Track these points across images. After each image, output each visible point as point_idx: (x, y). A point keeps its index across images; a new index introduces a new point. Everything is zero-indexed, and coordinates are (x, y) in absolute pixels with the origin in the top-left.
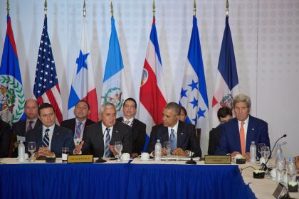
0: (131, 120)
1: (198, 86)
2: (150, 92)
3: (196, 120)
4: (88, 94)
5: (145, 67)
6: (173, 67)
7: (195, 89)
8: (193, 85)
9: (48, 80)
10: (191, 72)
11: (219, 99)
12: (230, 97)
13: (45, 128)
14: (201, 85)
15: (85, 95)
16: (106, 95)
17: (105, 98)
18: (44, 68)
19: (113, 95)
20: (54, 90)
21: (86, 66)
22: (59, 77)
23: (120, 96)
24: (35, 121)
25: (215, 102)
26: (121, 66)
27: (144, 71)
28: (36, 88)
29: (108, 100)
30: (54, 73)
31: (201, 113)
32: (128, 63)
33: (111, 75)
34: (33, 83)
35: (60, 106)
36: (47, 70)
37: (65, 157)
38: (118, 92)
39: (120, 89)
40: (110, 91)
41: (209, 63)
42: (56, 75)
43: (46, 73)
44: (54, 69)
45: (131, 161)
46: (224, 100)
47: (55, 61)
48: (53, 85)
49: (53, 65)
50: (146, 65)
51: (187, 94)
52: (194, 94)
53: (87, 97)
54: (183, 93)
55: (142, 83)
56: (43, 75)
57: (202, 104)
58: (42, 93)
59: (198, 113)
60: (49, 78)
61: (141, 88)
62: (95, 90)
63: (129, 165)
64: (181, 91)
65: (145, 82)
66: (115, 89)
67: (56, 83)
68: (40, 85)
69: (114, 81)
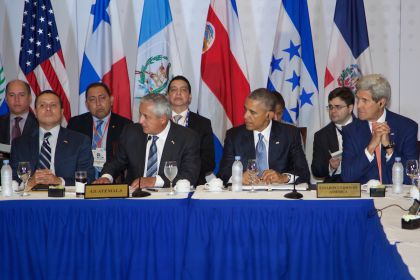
0: (184, 114)
1: (299, 51)
2: (220, 66)
3: (297, 110)
4: (112, 67)
5: (209, 19)
6: (258, 17)
7: (295, 57)
8: (292, 51)
9: (43, 44)
10: (288, 27)
11: (336, 74)
12: (355, 70)
13: (43, 131)
14: (305, 50)
15: (108, 69)
16: (144, 68)
17: (142, 73)
18: (36, 22)
19: (155, 68)
20: (55, 60)
21: (107, 19)
22: (62, 38)
23: (167, 70)
24: (25, 116)
25: (329, 78)
26: (168, 18)
27: (208, 27)
28: (23, 57)
29: (147, 76)
30: (53, 30)
31: (305, 98)
32: (180, 11)
33: (151, 34)
34: (18, 48)
35: (66, 88)
36: (42, 26)
37: (80, 187)
38: (164, 63)
39: (166, 58)
40: (150, 61)
41: (319, 9)
42: (56, 34)
43: (40, 31)
44: (54, 23)
45: (191, 194)
46: (344, 75)
47: (55, 10)
48: (51, 52)
49: (51, 17)
50: (212, 16)
51: (281, 65)
52: (293, 65)
53: (111, 72)
54: (275, 64)
55: (204, 46)
56: (35, 35)
57: (307, 82)
58: (34, 66)
59: (301, 97)
60: (45, 39)
61: (204, 57)
62: (124, 59)
63: (188, 202)
64: (270, 61)
65: (209, 45)
66: (158, 58)
67: (57, 47)
68: (30, 52)
69: (156, 44)
